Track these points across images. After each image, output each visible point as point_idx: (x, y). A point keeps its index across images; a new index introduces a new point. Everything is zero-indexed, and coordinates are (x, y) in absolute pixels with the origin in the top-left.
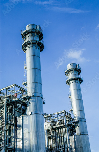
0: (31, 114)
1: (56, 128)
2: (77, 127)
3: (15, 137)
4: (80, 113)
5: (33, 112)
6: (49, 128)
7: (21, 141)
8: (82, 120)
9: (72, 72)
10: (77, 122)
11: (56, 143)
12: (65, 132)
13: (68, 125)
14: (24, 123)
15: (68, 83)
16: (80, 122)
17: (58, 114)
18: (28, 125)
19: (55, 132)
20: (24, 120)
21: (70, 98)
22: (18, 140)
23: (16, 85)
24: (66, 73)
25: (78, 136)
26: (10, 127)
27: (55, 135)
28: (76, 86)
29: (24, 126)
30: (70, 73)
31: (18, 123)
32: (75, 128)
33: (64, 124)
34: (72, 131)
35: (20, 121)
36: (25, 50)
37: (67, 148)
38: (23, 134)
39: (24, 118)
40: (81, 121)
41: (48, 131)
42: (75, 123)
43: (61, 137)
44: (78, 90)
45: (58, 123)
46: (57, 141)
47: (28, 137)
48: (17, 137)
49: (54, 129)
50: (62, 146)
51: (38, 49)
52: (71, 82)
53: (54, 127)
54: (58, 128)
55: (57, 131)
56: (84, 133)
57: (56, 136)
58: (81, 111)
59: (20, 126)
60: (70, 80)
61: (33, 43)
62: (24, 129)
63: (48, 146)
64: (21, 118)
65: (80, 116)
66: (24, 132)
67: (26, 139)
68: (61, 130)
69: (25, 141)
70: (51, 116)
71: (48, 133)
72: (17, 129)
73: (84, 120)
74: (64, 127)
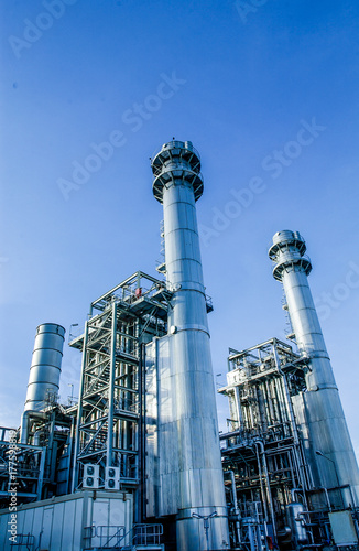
0: (176, 332)
1: (259, 378)
2: (309, 373)
3: (142, 392)
4: (313, 338)
5: (181, 327)
6: (241, 383)
7: (155, 400)
8: (319, 355)
9: (283, 249)
10: (308, 361)
11: (261, 414)
12: (280, 388)
13: (287, 370)
14: (160, 356)
15: (277, 274)
16: (313, 360)
17: (261, 348)
18: (170, 359)
19: (258, 389)
20: (160, 350)
21: (286, 308)
22: (148, 397)
23: (144, 275)
24: (271, 254)
25: (312, 394)
26: (130, 369)
27: (258, 396)
28: (298, 279)
29: (160, 362)
30: (279, 253)
31: (148, 358)
32: (303, 377)
33: (277, 369)
34: (297, 384)
35: (151, 353)
36: (161, 196)
37: (288, 424)
38: (158, 381)
39: (160, 344)
40: (317, 357)
41: (241, 387)
42: (301, 363)
43: (272, 400)
44: (303, 288)
45: (262, 367)
46: (263, 408)
47: (169, 388)
48: (146, 391)
49: (252, 383)
50: (276, 420)
51: (187, 189)
52: (284, 273)
53: (253, 378)
54: (263, 380)
55: (262, 387)
56: (326, 386)
57: (261, 398)
58: (315, 333)
59: (151, 364)
60: (281, 268)
61: (175, 178)
62: (161, 371)
63: (243, 423)
64: (154, 345)
65: (312, 347)
66: (162, 377)
67: (167, 394)
68: (269, 383)
69: (163, 400)
70: (246, 354)
71: (240, 393)
72: (146, 372)
73: (324, 355)
74: (278, 376)
